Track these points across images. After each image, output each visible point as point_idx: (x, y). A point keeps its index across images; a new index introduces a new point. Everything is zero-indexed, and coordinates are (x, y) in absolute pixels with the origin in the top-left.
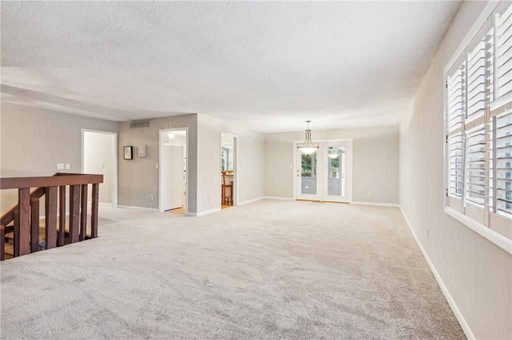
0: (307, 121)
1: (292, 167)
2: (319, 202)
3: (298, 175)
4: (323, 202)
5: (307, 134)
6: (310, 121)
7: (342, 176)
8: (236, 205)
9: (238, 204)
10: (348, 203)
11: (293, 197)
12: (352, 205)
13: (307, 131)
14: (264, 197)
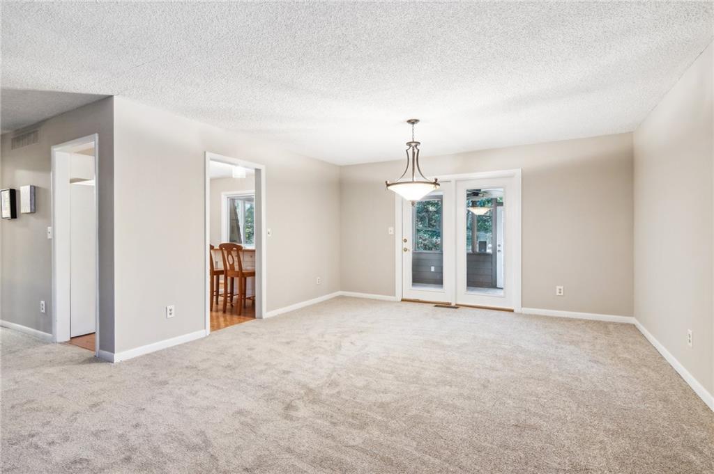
0: (409, 121)
1: (392, 233)
2: (448, 306)
3: (406, 250)
4: (456, 307)
5: (410, 152)
6: (417, 121)
7: (498, 248)
8: (261, 318)
9: (266, 315)
10: (512, 311)
11: (394, 295)
12: (520, 314)
13: (409, 144)
14: (340, 293)
